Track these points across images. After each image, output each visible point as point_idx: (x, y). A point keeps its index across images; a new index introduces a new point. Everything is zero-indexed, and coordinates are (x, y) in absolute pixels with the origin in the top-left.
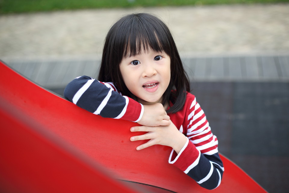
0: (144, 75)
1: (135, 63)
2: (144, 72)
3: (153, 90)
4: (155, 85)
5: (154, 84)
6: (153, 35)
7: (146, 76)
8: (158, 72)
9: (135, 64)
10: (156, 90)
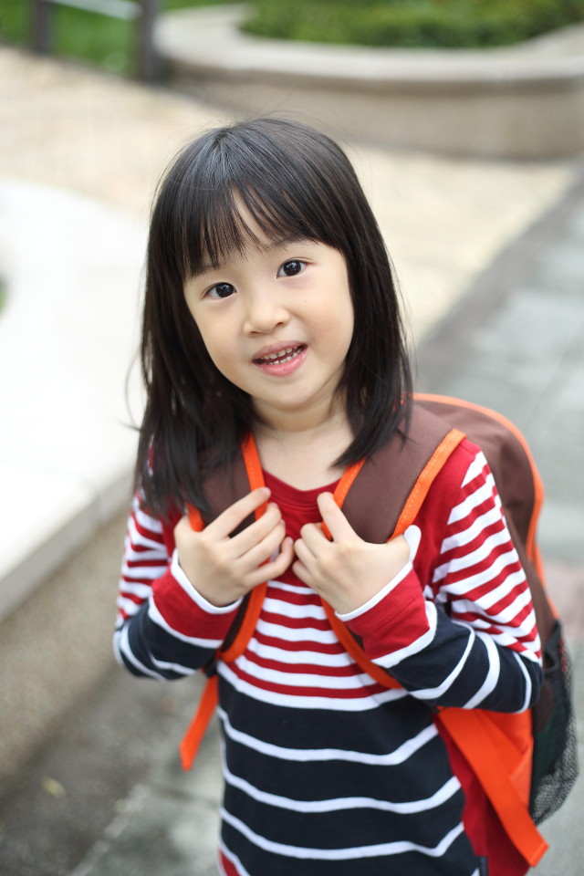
3: (285, 370)
4: (295, 354)
5: (289, 351)
8: (294, 314)
10: (296, 367)
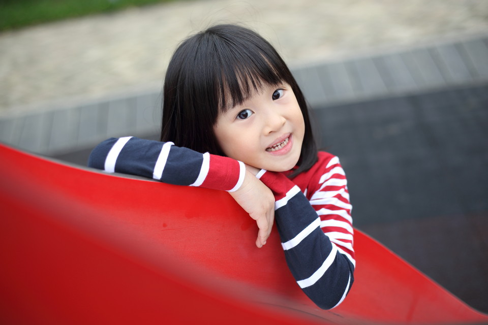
0: (268, 130)
1: (243, 115)
2: (267, 125)
3: (286, 150)
4: (287, 140)
6: (262, 60)
7: (270, 132)
8: (287, 118)
9: (243, 117)
10: (291, 147)
